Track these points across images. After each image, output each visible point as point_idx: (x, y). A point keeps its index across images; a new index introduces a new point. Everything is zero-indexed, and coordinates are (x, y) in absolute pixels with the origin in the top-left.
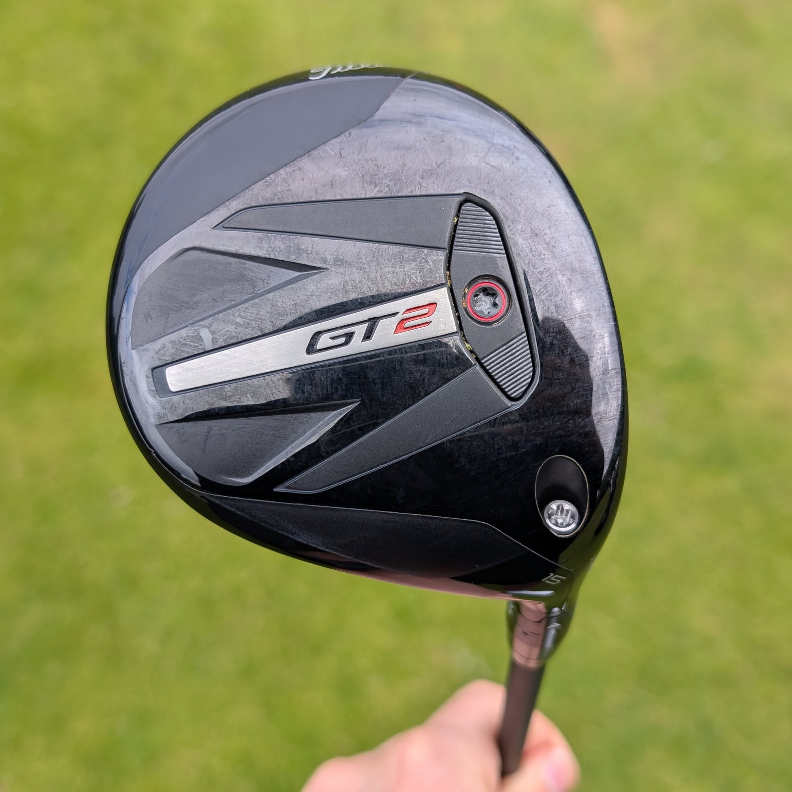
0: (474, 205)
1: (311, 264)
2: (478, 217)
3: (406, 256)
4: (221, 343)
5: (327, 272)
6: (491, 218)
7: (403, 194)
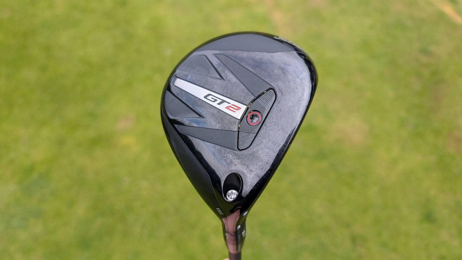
0: (273, 91)
1: (223, 77)
2: (271, 95)
3: (245, 91)
4: (191, 81)
5: (224, 81)
6: (275, 98)
7: (259, 76)
